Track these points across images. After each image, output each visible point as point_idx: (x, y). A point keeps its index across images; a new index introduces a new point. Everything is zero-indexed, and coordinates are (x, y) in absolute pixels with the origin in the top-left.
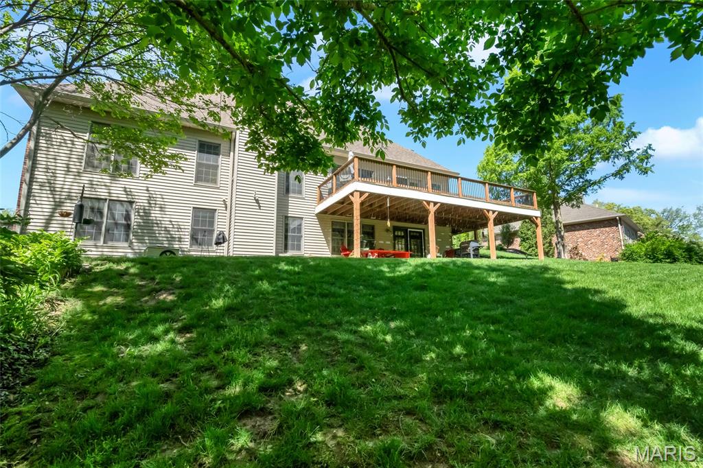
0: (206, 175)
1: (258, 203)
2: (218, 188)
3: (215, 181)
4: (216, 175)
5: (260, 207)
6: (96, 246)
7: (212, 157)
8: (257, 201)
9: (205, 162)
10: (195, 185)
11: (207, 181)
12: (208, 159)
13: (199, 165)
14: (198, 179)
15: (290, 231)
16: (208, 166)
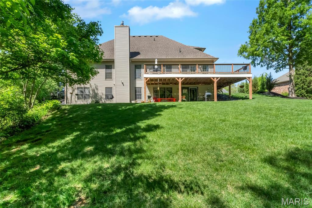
0: (108, 76)
1: (123, 84)
2: (112, 80)
3: (111, 78)
4: (111, 75)
5: (124, 85)
6: (82, 101)
7: (110, 70)
8: (123, 83)
9: (108, 72)
10: (105, 80)
11: (109, 78)
12: (109, 71)
13: (106, 73)
14: (106, 78)
15: (137, 92)
16: (109, 73)
